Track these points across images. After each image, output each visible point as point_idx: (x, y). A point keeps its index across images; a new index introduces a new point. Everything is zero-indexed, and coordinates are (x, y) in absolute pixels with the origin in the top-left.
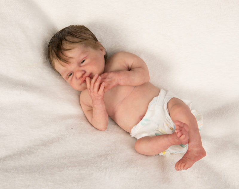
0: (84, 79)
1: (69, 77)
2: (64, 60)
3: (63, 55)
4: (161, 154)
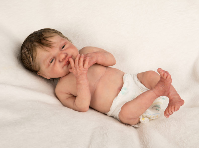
1: (50, 64)
2: (48, 45)
3: (47, 41)
4: (141, 120)
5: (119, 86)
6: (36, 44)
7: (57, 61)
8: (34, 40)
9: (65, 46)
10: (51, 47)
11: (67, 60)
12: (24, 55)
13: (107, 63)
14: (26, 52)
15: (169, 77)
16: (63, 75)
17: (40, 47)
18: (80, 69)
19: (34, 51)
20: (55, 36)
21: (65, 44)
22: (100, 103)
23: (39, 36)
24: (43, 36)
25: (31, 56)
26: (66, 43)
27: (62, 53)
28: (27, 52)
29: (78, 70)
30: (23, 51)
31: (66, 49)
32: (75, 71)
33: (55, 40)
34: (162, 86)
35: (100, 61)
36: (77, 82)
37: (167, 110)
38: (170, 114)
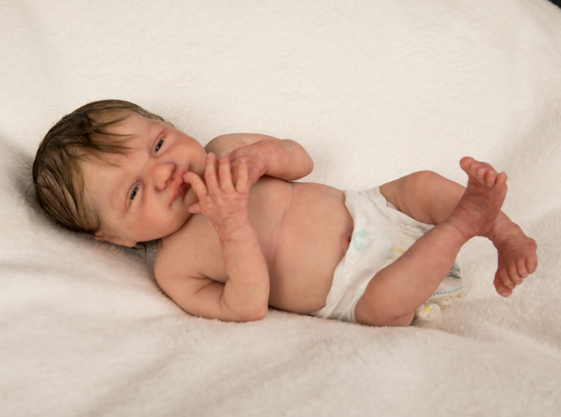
1: (130, 203)
2: (113, 146)
3: (108, 136)
4: (424, 314)
5: (341, 228)
6: (78, 151)
7: (150, 190)
8: (67, 140)
9: (164, 143)
10: (124, 151)
11: (178, 180)
12: (45, 191)
13: (294, 169)
14: (51, 180)
15: (501, 180)
16: (175, 226)
17: (90, 156)
18: (228, 196)
19: (75, 173)
20: (128, 116)
21: (162, 135)
22: (294, 289)
23: (82, 125)
24: (94, 124)
25: (68, 189)
26: (164, 133)
27: (158, 165)
28: (52, 182)
29: (220, 201)
30: (40, 180)
31: (168, 151)
32: (210, 205)
34: (480, 209)
36: (220, 238)
37: (503, 273)
38: (514, 284)
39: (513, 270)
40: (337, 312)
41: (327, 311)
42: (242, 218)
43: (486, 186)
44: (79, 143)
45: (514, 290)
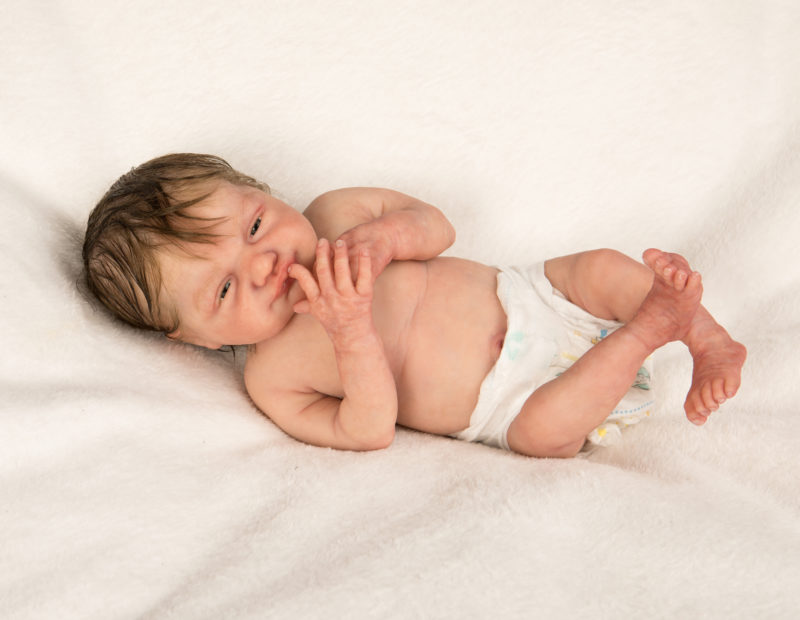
0: (284, 276)
1: (220, 302)
2: (200, 235)
3: (192, 221)
4: (596, 438)
5: (491, 328)
6: (153, 238)
7: (246, 287)
9: (262, 223)
10: (213, 239)
11: (281, 276)
12: (105, 281)
13: (427, 250)
14: (113, 269)
15: (693, 282)
17: (170, 246)
18: (346, 299)
19: (148, 265)
20: (214, 191)
21: (258, 214)
22: (429, 407)
24: (172, 202)
25: (139, 284)
27: (257, 255)
28: (116, 271)
29: (336, 305)
30: (95, 264)
31: (267, 234)
32: (323, 310)
33: (219, 206)
34: (668, 314)
35: (405, 248)
36: (335, 349)
37: (695, 397)
38: (709, 411)
39: (707, 393)
40: (484, 434)
41: (472, 432)
42: (363, 325)
43: (674, 288)
44: (153, 227)
45: (708, 418)
